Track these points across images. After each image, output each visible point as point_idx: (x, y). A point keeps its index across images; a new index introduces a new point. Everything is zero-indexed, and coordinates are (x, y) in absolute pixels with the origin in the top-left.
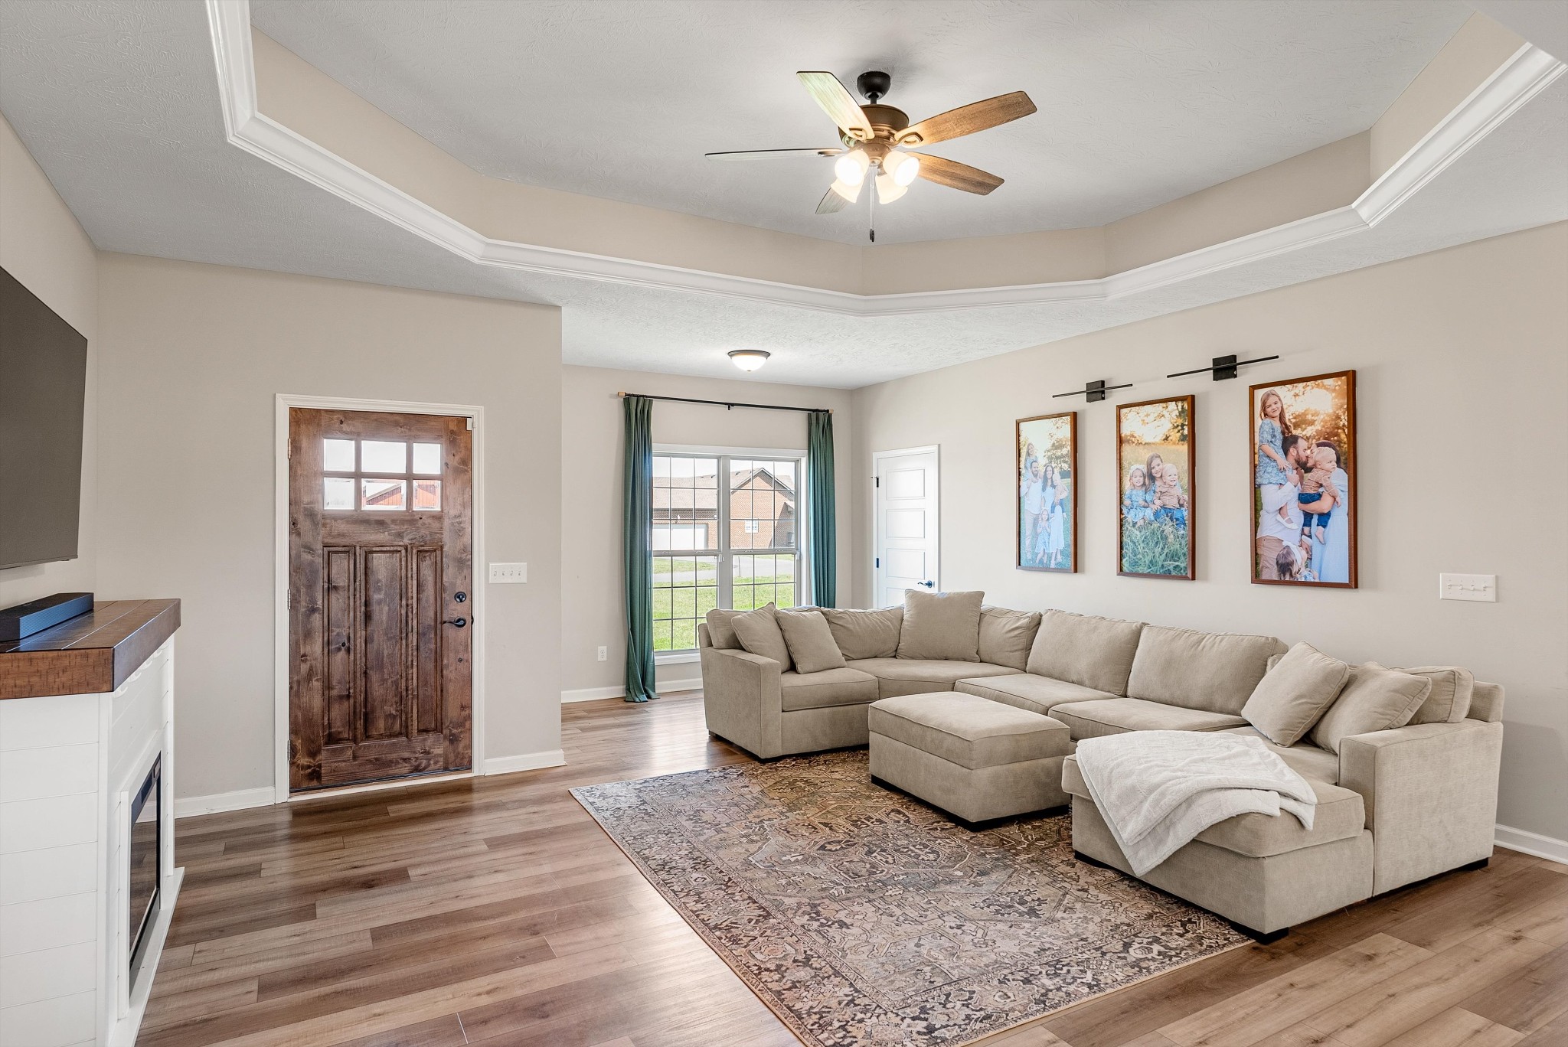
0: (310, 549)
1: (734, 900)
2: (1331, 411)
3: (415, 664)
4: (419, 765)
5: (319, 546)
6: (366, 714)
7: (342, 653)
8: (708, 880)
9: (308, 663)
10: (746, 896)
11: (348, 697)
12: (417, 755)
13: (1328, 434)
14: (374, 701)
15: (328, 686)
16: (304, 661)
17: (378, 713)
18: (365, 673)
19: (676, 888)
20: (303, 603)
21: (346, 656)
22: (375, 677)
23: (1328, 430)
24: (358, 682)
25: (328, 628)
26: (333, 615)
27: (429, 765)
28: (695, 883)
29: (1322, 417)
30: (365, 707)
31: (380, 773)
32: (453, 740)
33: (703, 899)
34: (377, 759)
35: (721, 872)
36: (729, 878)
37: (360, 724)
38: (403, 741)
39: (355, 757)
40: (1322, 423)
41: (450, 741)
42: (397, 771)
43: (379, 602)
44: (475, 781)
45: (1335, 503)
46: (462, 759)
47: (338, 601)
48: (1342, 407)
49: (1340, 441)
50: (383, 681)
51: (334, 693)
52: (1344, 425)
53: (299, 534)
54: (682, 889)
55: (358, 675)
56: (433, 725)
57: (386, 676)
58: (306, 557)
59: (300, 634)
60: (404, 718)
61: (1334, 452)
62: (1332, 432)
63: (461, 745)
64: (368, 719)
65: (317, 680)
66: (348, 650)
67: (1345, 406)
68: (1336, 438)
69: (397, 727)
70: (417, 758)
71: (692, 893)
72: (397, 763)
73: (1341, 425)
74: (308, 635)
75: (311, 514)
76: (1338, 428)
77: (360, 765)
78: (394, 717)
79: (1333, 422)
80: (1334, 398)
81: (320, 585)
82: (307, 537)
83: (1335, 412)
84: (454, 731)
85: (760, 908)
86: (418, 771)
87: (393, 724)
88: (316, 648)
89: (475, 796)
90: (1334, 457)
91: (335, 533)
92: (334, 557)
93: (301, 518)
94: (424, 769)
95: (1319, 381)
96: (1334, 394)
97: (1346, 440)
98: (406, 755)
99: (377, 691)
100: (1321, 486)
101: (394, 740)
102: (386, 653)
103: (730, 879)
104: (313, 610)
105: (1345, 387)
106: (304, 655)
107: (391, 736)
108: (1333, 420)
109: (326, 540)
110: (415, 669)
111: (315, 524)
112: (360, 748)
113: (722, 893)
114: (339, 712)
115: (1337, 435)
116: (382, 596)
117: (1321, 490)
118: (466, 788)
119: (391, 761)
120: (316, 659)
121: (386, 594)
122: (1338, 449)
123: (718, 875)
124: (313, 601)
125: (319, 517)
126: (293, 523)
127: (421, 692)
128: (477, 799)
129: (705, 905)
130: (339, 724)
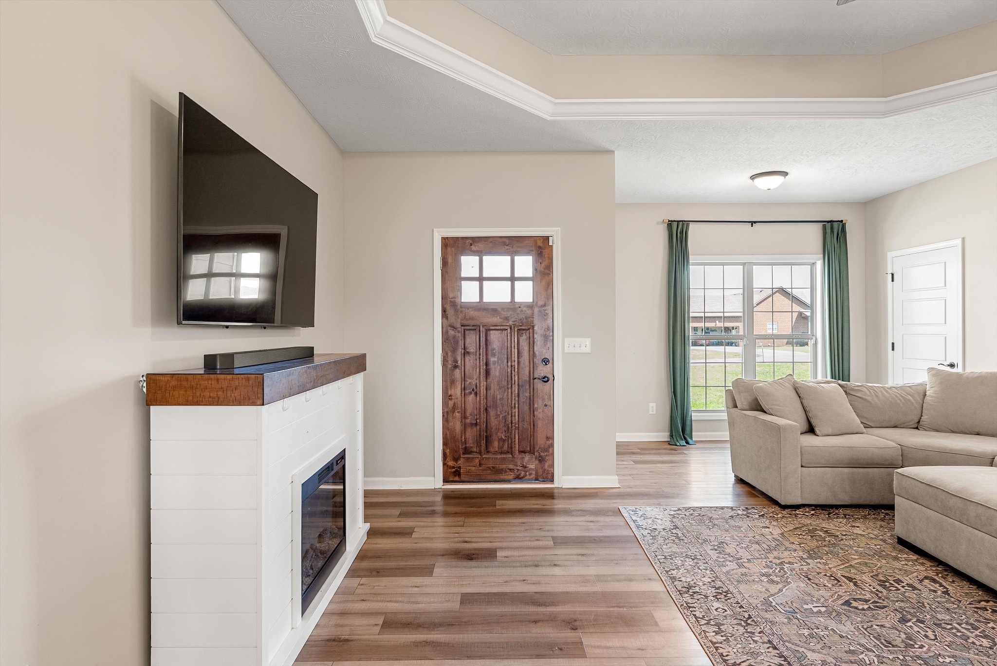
0: (454, 328)
1: (753, 640)
3: (517, 406)
4: (519, 475)
5: (459, 325)
6: (487, 437)
7: (472, 395)
8: (728, 612)
9: (453, 401)
10: (766, 639)
11: (476, 424)
12: (518, 468)
14: (492, 429)
15: (464, 417)
16: (451, 399)
17: (494, 437)
18: (486, 409)
19: (698, 614)
20: (450, 362)
21: (474, 398)
22: (492, 413)
24: (482, 415)
25: (464, 379)
26: (467, 370)
27: (526, 475)
28: (716, 613)
30: (486, 432)
31: (496, 477)
32: (541, 460)
33: (723, 632)
34: (493, 467)
35: (741, 607)
36: (749, 615)
37: (483, 443)
38: (509, 457)
39: (480, 465)
41: (539, 460)
42: (506, 477)
43: (494, 363)
44: (556, 491)
46: (548, 473)
47: (470, 362)
50: (497, 416)
51: (468, 421)
53: (447, 318)
54: (703, 616)
55: (482, 410)
56: (528, 449)
57: (499, 413)
58: (451, 333)
59: (448, 382)
60: (510, 442)
63: (547, 464)
64: (488, 440)
65: (458, 412)
66: (476, 394)
69: (506, 447)
70: (518, 470)
71: (712, 623)
72: (506, 472)
74: (453, 382)
75: (454, 305)
77: (483, 470)
78: (504, 440)
81: (460, 351)
82: (452, 319)
84: (542, 454)
85: (781, 656)
86: (519, 478)
87: (503, 445)
88: (457, 391)
89: (556, 501)
91: (468, 317)
92: (467, 332)
93: (448, 307)
94: (523, 477)
98: (511, 467)
99: (494, 422)
101: (504, 456)
102: (498, 397)
103: (750, 617)
104: (456, 367)
106: (450, 396)
107: (502, 453)
109: (463, 322)
110: (517, 410)
111: (456, 311)
112: (483, 459)
113: (742, 630)
114: (471, 434)
116: (496, 359)
118: (549, 495)
119: (502, 470)
120: (457, 398)
121: (498, 358)
123: (738, 609)
124: (456, 361)
125: (459, 307)
126: (444, 311)
127: (521, 425)
128: (558, 504)
129: (724, 638)
130: (471, 441)
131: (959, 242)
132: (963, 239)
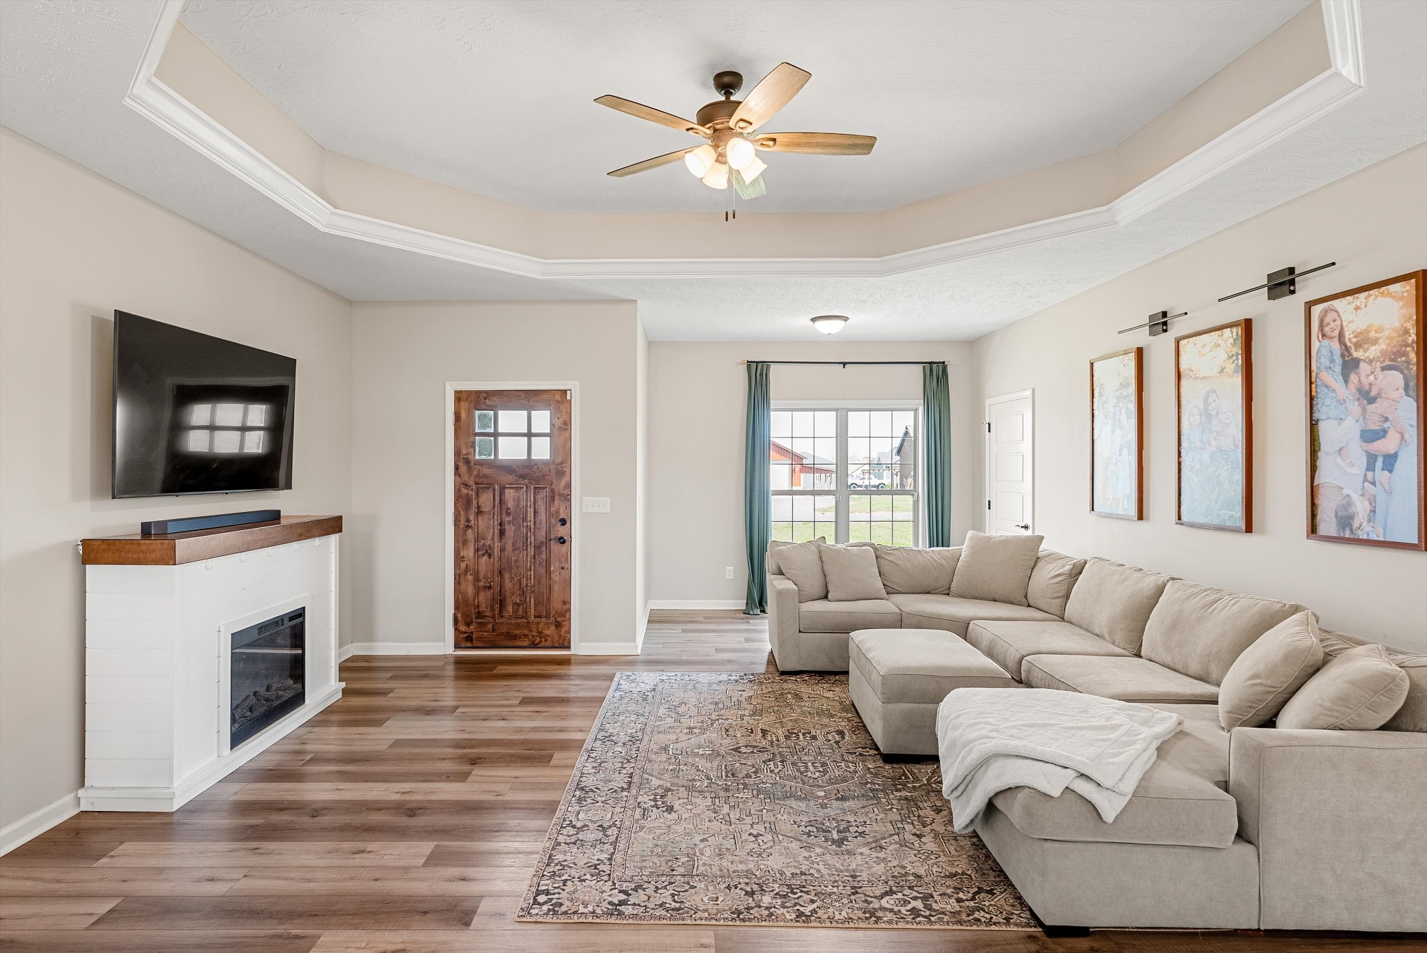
0: (466, 485)
2: (1397, 324)
3: (532, 568)
4: (534, 641)
5: (472, 483)
6: (501, 601)
7: (486, 557)
9: (465, 562)
11: (490, 587)
12: (533, 634)
13: (1394, 353)
14: (506, 592)
15: (477, 579)
16: (463, 561)
17: (509, 601)
18: (500, 572)
20: (462, 522)
21: (487, 559)
22: (507, 576)
23: (1395, 350)
24: (496, 578)
25: (477, 540)
26: (479, 531)
27: (541, 642)
29: (1387, 333)
30: (500, 595)
32: (558, 625)
34: (507, 633)
37: (497, 606)
38: (524, 622)
39: (494, 630)
40: (1387, 341)
41: (556, 625)
42: (520, 644)
43: (509, 522)
44: (572, 658)
45: (1404, 442)
46: (564, 640)
47: (483, 522)
48: (1410, 318)
49: (1408, 362)
50: (512, 579)
51: (481, 584)
52: (1413, 342)
53: (460, 475)
55: (496, 573)
56: (544, 613)
57: (513, 576)
58: (464, 491)
59: (460, 542)
60: (525, 606)
61: (1402, 376)
62: (1398, 351)
63: (563, 630)
64: (502, 603)
65: (470, 574)
66: (490, 556)
67: (1415, 318)
68: (1403, 359)
69: (520, 612)
70: (533, 636)
72: (520, 637)
73: (1410, 342)
74: (465, 543)
75: (467, 462)
76: (1407, 345)
77: (497, 635)
78: (519, 605)
79: (1401, 339)
80: (1402, 308)
81: (474, 509)
82: (465, 478)
83: (1402, 326)
84: (558, 619)
86: (534, 646)
87: (518, 610)
88: (469, 552)
89: (572, 667)
90: (1402, 383)
91: (481, 475)
92: (480, 491)
93: (461, 464)
94: (538, 644)
95: (1384, 288)
96: (1401, 303)
97: (1415, 360)
98: (526, 632)
99: (508, 585)
100: (1386, 419)
101: (519, 621)
102: (513, 559)
104: (468, 527)
105: (1415, 292)
106: (463, 557)
107: (516, 618)
108: (1399, 335)
109: (476, 480)
110: (532, 572)
111: (470, 468)
112: (497, 624)
114: (484, 597)
115: (1405, 354)
116: (511, 519)
117: (1386, 425)
118: (565, 662)
119: (516, 636)
120: (469, 560)
121: (514, 518)
122: (1406, 372)
124: (468, 520)
125: (472, 464)
126: (457, 468)
127: (536, 588)
128: (575, 670)
130: (484, 606)
131: (1029, 392)
132: (1033, 390)
